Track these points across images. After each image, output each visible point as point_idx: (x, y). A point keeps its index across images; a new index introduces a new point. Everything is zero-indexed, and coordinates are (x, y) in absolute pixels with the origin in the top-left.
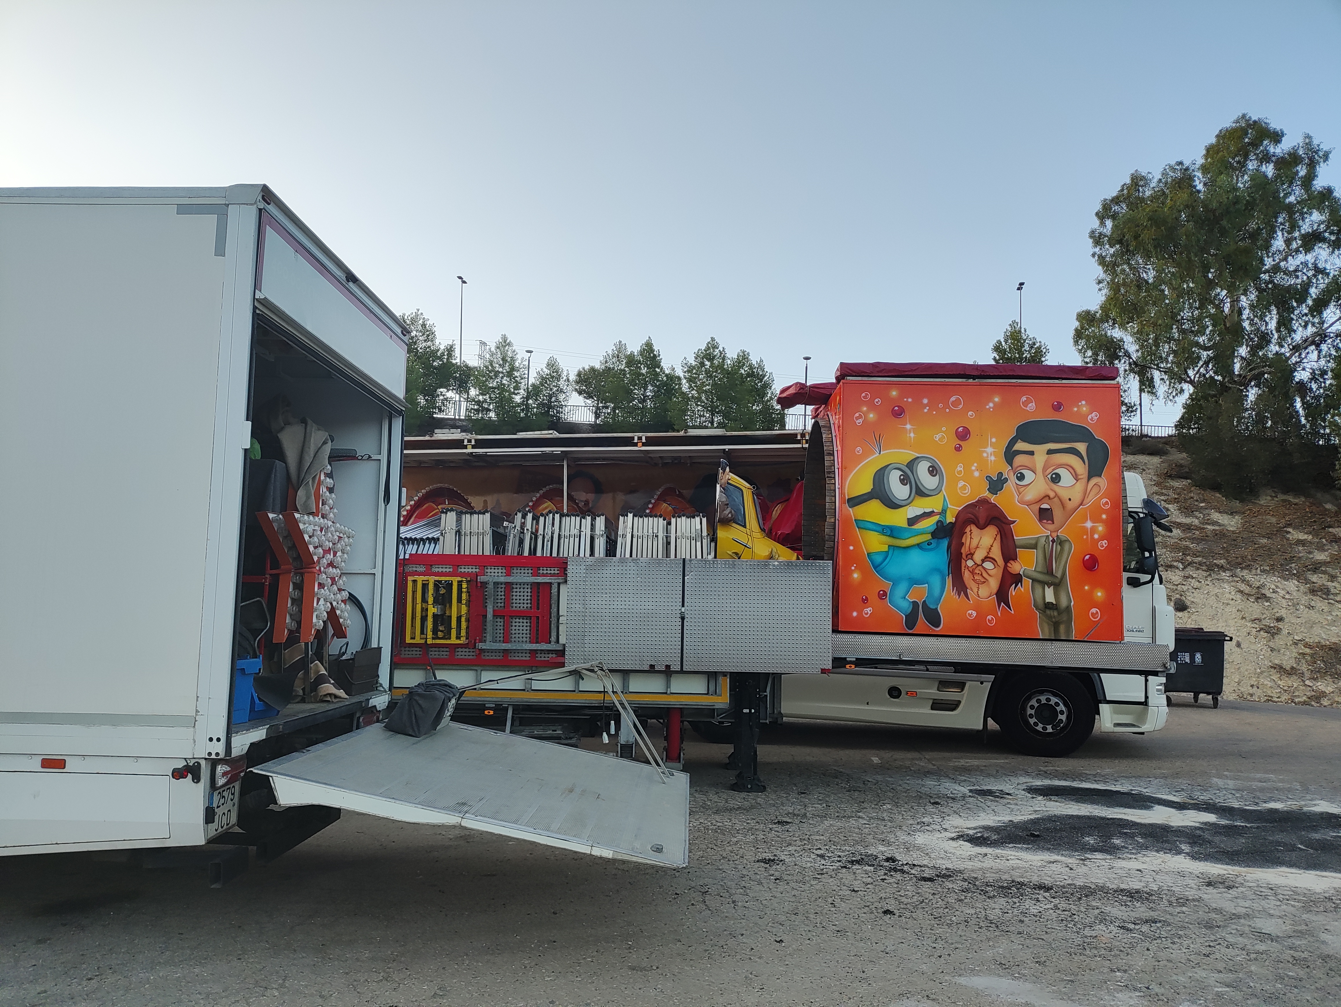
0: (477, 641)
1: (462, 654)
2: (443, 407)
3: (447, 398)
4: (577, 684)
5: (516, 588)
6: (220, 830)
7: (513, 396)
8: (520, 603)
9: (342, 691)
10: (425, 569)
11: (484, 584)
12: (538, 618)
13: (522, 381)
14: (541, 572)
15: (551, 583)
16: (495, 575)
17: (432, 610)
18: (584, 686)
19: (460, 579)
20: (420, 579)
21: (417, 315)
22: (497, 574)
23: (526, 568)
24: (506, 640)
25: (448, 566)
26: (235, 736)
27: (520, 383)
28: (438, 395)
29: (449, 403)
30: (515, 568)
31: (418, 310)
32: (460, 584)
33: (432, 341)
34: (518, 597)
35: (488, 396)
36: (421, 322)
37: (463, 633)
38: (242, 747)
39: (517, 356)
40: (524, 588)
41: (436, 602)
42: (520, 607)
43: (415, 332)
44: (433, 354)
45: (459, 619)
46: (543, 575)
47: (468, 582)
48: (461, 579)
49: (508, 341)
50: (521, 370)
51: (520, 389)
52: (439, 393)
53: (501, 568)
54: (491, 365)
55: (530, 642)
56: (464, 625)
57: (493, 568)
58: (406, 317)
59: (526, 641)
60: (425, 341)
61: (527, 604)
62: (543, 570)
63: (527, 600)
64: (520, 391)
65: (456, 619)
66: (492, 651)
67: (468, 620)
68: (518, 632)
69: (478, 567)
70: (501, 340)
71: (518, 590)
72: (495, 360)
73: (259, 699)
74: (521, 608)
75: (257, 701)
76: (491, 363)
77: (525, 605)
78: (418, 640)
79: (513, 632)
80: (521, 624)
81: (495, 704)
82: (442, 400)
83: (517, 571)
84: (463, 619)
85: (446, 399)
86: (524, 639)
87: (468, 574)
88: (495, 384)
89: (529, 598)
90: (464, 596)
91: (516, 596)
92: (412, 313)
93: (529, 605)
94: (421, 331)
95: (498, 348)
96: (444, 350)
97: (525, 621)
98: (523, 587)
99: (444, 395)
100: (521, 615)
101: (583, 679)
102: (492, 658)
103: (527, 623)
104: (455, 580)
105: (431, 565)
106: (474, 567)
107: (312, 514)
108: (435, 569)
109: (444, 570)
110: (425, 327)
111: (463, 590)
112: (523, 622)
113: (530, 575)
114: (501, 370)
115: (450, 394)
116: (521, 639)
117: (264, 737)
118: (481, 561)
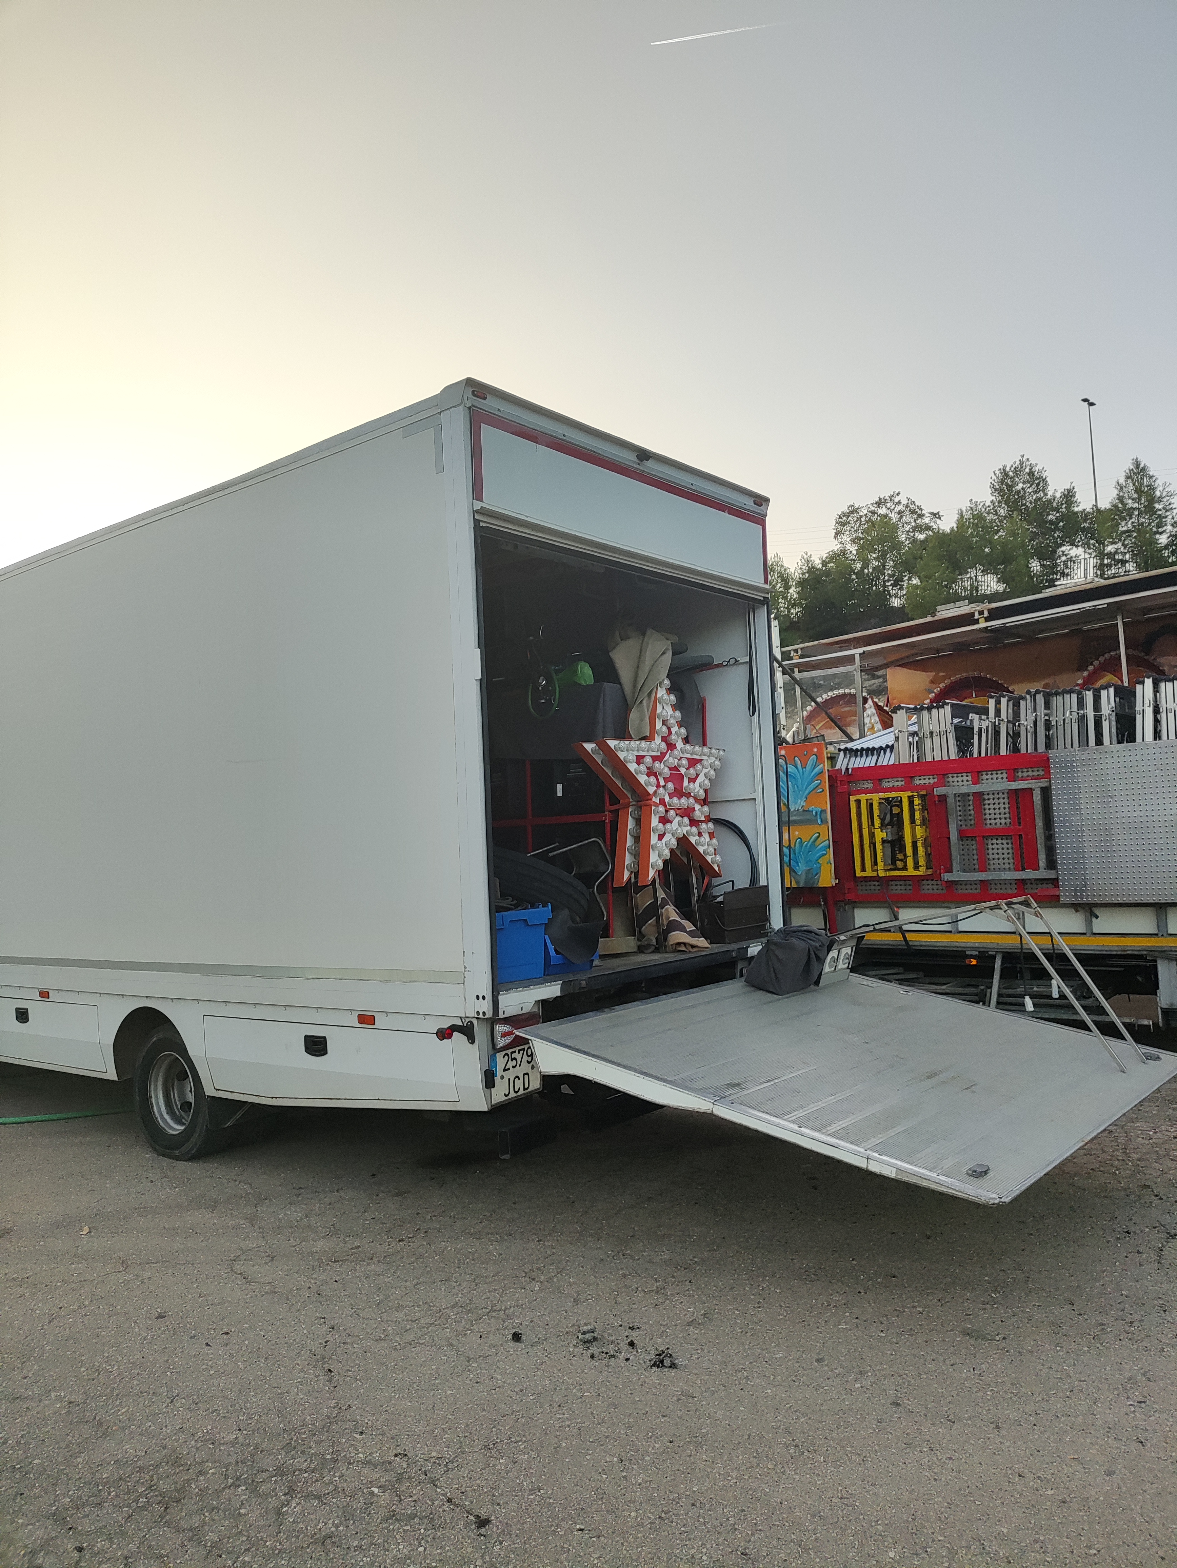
0: (942, 871)
1: (929, 888)
2: (1065, 571)
3: (1071, 557)
4: (1089, 924)
5: (989, 799)
6: (512, 1095)
7: (1157, 536)
8: (995, 819)
9: (703, 939)
10: (872, 785)
11: (943, 798)
12: (1020, 836)
13: (1168, 513)
14: (1020, 774)
15: (1031, 789)
16: (961, 784)
17: (880, 835)
18: (1099, 926)
19: (910, 794)
20: (863, 797)
21: (1021, 463)
22: (962, 783)
23: (1000, 772)
24: (983, 868)
25: (900, 779)
26: (503, 995)
27: (1166, 517)
28: (1059, 557)
29: (1074, 563)
30: (984, 773)
31: (1023, 456)
32: (911, 800)
33: (1043, 490)
34: (992, 811)
35: (1120, 544)
36: (1027, 470)
37: (922, 862)
38: (521, 1005)
39: (1158, 482)
40: (998, 799)
41: (883, 826)
42: (996, 824)
43: (1021, 485)
44: (1048, 506)
45: (915, 844)
46: (1023, 779)
47: (922, 797)
48: (912, 794)
49: (1142, 466)
50: (1165, 500)
51: (1166, 525)
52: (1061, 553)
53: (965, 774)
54: (1122, 502)
55: (1016, 870)
56: (921, 851)
57: (955, 775)
58: (1008, 469)
59: (1009, 868)
60: (1035, 492)
61: (1005, 818)
62: (1022, 772)
63: (1005, 814)
64: (1165, 528)
65: (910, 844)
66: (966, 883)
67: (925, 846)
68: (997, 856)
69: (935, 776)
70: (1132, 467)
71: (991, 801)
72: (1126, 495)
73: (557, 952)
74: (998, 824)
75: (552, 953)
76: (1121, 499)
77: (1003, 821)
78: (869, 873)
79: (991, 857)
80: (1000, 846)
81: (979, 952)
82: (1064, 562)
83: (987, 777)
84: (919, 844)
85: (1071, 559)
86: (1007, 866)
87: (924, 787)
88: (1129, 525)
89: (1007, 810)
90: (917, 815)
91: (989, 809)
92: (1015, 462)
93: (1008, 821)
94: (1029, 482)
95: (1128, 478)
96: (1061, 497)
97: (1005, 842)
98: (998, 796)
99: (1066, 555)
100: (998, 834)
101: (1097, 917)
102: (966, 892)
103: (1008, 844)
104: (905, 796)
105: (880, 780)
106: (931, 777)
107: (644, 738)
108: (886, 784)
109: (896, 784)
110: (1033, 475)
111: (915, 807)
112: (1002, 844)
113: (1005, 779)
114: (1136, 505)
115: (1074, 552)
116: (1002, 866)
117: (559, 994)
118: (942, 769)
